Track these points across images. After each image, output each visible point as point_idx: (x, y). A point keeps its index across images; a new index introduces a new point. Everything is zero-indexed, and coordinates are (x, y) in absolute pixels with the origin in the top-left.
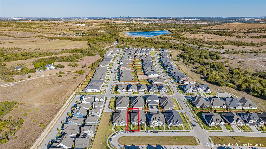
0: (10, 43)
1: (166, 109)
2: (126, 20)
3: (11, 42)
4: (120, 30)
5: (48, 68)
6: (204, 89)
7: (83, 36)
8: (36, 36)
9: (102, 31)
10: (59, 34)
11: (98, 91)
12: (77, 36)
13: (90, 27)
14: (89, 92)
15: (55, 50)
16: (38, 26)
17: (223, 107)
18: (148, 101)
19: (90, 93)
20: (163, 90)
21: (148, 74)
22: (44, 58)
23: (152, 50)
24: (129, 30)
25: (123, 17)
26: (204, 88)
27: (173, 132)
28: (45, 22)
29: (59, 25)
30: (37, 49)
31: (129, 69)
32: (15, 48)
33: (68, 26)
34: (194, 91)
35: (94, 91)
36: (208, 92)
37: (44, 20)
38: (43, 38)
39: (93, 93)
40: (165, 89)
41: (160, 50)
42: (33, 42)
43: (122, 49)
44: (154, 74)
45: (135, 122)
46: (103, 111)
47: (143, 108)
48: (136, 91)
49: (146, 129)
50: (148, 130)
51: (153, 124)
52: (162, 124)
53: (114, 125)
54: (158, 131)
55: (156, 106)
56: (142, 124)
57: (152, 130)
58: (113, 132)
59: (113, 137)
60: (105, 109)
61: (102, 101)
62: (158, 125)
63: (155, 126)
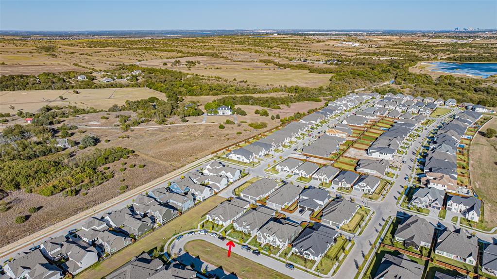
0: (217, 68)
1: (324, 221)
2: (459, 37)
3: (219, 68)
4: (424, 57)
5: (220, 112)
6: (463, 208)
7: (336, 64)
8: (261, 61)
9: (381, 59)
10: (298, 60)
11: (246, 161)
12: (325, 65)
13: (366, 50)
14: (233, 158)
15: (268, 85)
16: (280, 43)
17: (467, 262)
18: (304, 197)
19: (234, 161)
20: (361, 187)
21: (371, 151)
22: (232, 97)
23: (448, 106)
24: (445, 59)
25: (462, 30)
26: (462, 205)
27: (287, 264)
28: (298, 38)
29: (313, 44)
30: (243, 81)
31: (344, 135)
32: (216, 77)
33: (329, 45)
34: (434, 207)
35: (241, 160)
36: (470, 219)
37: (298, 35)
38: (269, 64)
39: (239, 162)
40: (365, 185)
41: (466, 108)
42: (249, 69)
43: (378, 96)
44: (382, 154)
45: (238, 224)
46: (217, 193)
47: (283, 207)
48: (308, 177)
49: (247, 242)
50: (249, 246)
51: (263, 239)
52: (278, 243)
53: (207, 219)
54: (262, 253)
55: (313, 211)
56: (248, 233)
57: (255, 248)
58: (195, 229)
59: (187, 235)
60: (225, 191)
61: (229, 176)
62: (271, 244)
63: (268, 243)
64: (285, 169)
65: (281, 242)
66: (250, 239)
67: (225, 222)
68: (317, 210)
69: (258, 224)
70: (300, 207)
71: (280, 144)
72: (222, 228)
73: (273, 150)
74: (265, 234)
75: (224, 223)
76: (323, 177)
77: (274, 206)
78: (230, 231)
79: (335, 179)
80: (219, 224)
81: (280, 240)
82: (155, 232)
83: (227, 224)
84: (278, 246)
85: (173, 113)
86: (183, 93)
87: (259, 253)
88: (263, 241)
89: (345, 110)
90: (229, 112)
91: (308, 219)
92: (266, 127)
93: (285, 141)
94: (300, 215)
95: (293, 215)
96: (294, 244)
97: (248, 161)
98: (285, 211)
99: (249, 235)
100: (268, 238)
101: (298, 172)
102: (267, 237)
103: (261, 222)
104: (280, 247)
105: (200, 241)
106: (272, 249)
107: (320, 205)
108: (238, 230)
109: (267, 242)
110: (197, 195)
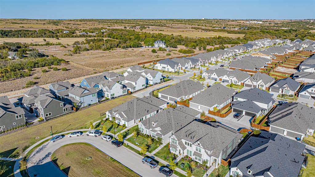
1: (273, 129)
3: (162, 30)
5: (156, 46)
8: (192, 28)
10: (219, 27)
11: (171, 70)
12: (239, 30)
13: (268, 25)
14: (159, 69)
18: (239, 99)
20: (310, 93)
29: (229, 22)
33: (240, 22)
35: (166, 70)
38: (198, 29)
39: (164, 71)
42: (183, 31)
45: (145, 125)
46: (131, 93)
47: (212, 109)
48: (240, 84)
49: (154, 152)
50: (156, 158)
51: (179, 148)
52: (205, 157)
53: (107, 117)
54: (177, 173)
55: (254, 116)
56: (158, 139)
57: (165, 163)
58: (85, 128)
59: (70, 135)
60: (142, 92)
61: (149, 78)
62: (193, 157)
63: (187, 156)
64: (213, 76)
65: (210, 156)
66: (159, 148)
67: (128, 121)
68: (259, 116)
69: (173, 126)
70: (235, 110)
71: (207, 61)
72: (122, 129)
73: (199, 65)
74: (184, 141)
75: (126, 123)
76: (258, 83)
77: (199, 108)
78: (133, 134)
79: (275, 85)
80: (121, 124)
81: (209, 153)
82: (28, 129)
83: (130, 125)
84: (205, 162)
85: (119, 46)
86: (132, 39)
87: (171, 171)
88: (179, 152)
89: (262, 47)
90: (163, 45)
91: (248, 126)
92: (194, 53)
93: (211, 60)
94: (235, 120)
95: (226, 120)
96: (233, 160)
97: (173, 70)
98: (215, 115)
99: (159, 142)
100: (188, 148)
101: (227, 79)
102: (186, 146)
103: (180, 124)
104: (208, 165)
105: (82, 146)
106: (193, 167)
107: (263, 110)
108: (144, 133)
109: (185, 154)
110: (105, 91)
